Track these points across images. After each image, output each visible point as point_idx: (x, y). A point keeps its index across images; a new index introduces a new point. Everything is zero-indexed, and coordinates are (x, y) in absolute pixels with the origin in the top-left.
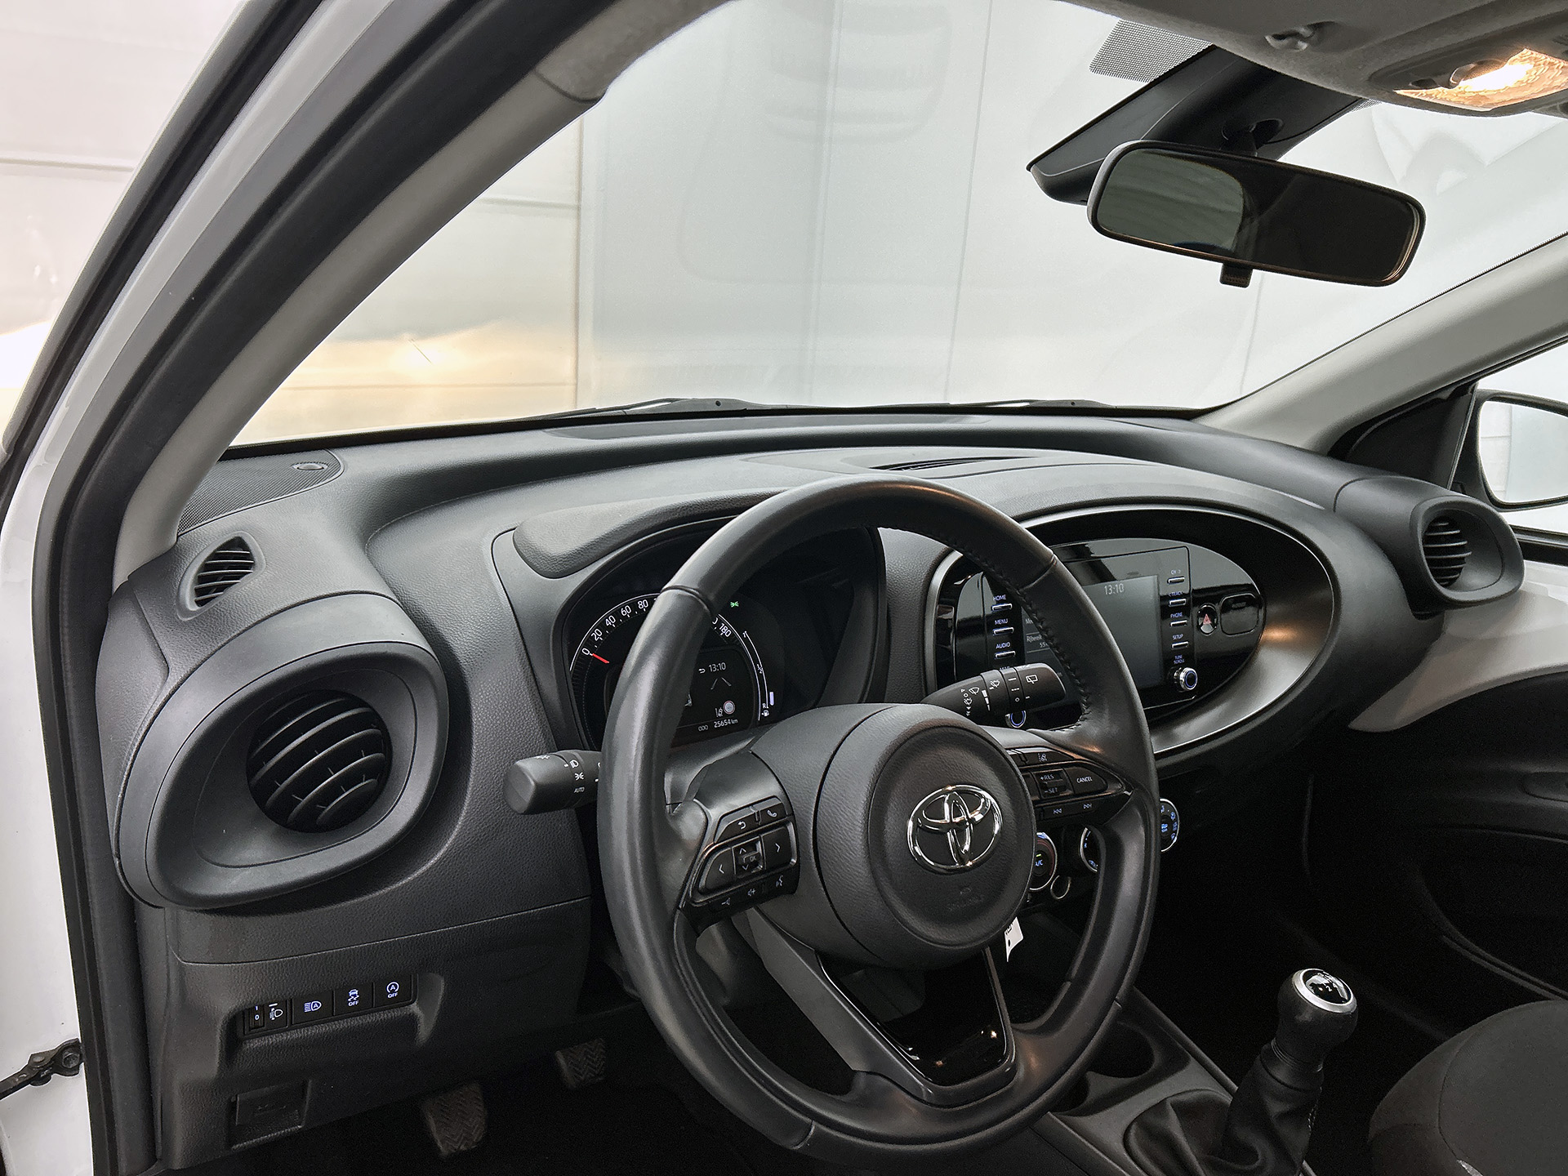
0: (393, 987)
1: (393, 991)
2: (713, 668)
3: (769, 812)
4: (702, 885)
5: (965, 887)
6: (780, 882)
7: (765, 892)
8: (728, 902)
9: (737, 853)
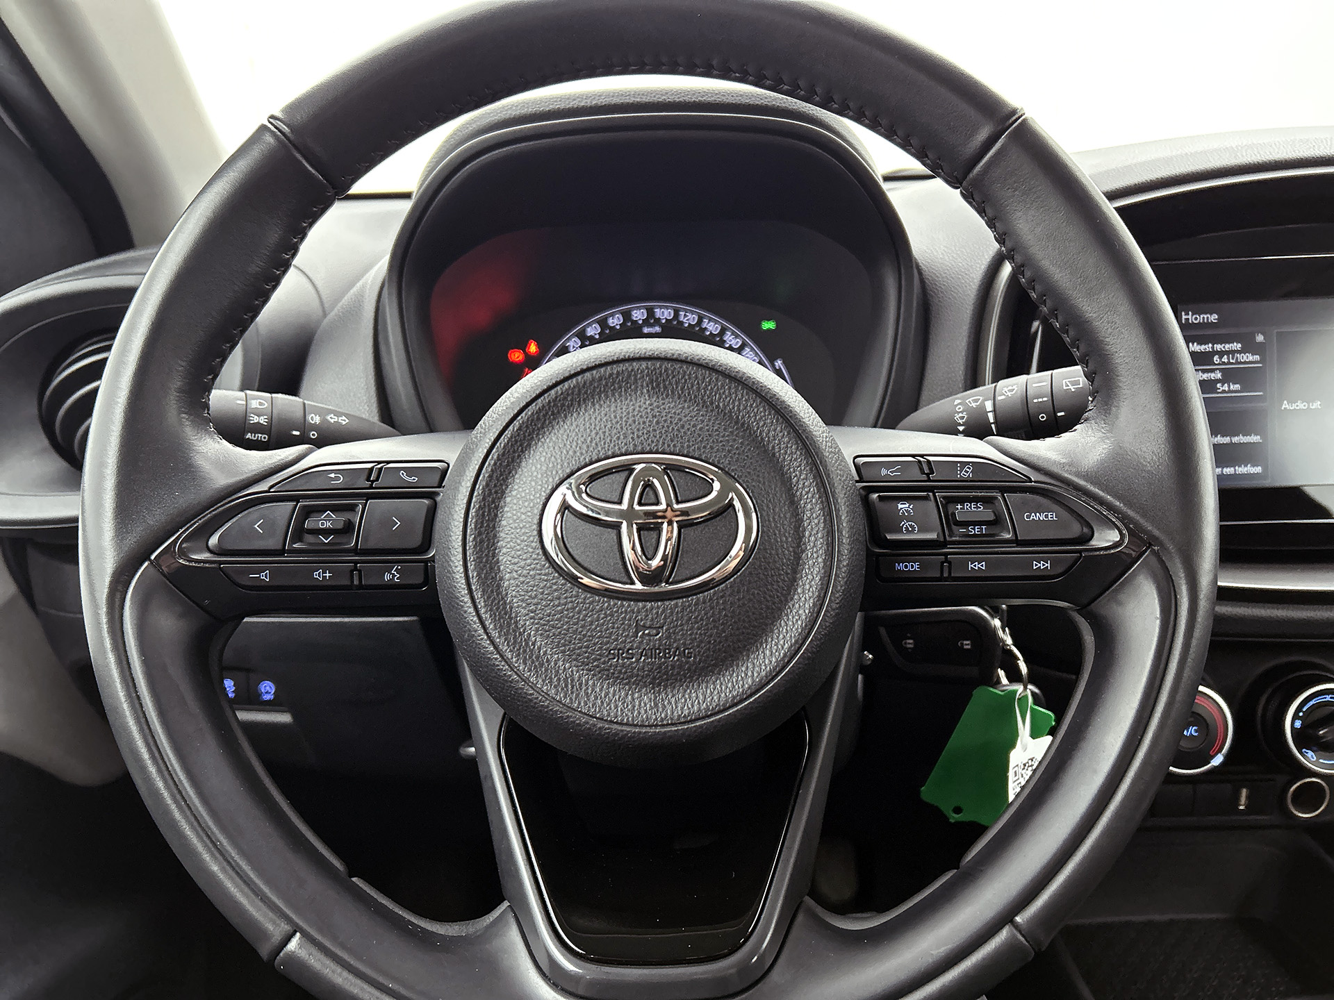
0: (268, 687)
1: (267, 691)
3: (403, 474)
4: (214, 540)
5: (650, 627)
6: (392, 576)
7: (356, 582)
8: (265, 576)
9: (308, 512)
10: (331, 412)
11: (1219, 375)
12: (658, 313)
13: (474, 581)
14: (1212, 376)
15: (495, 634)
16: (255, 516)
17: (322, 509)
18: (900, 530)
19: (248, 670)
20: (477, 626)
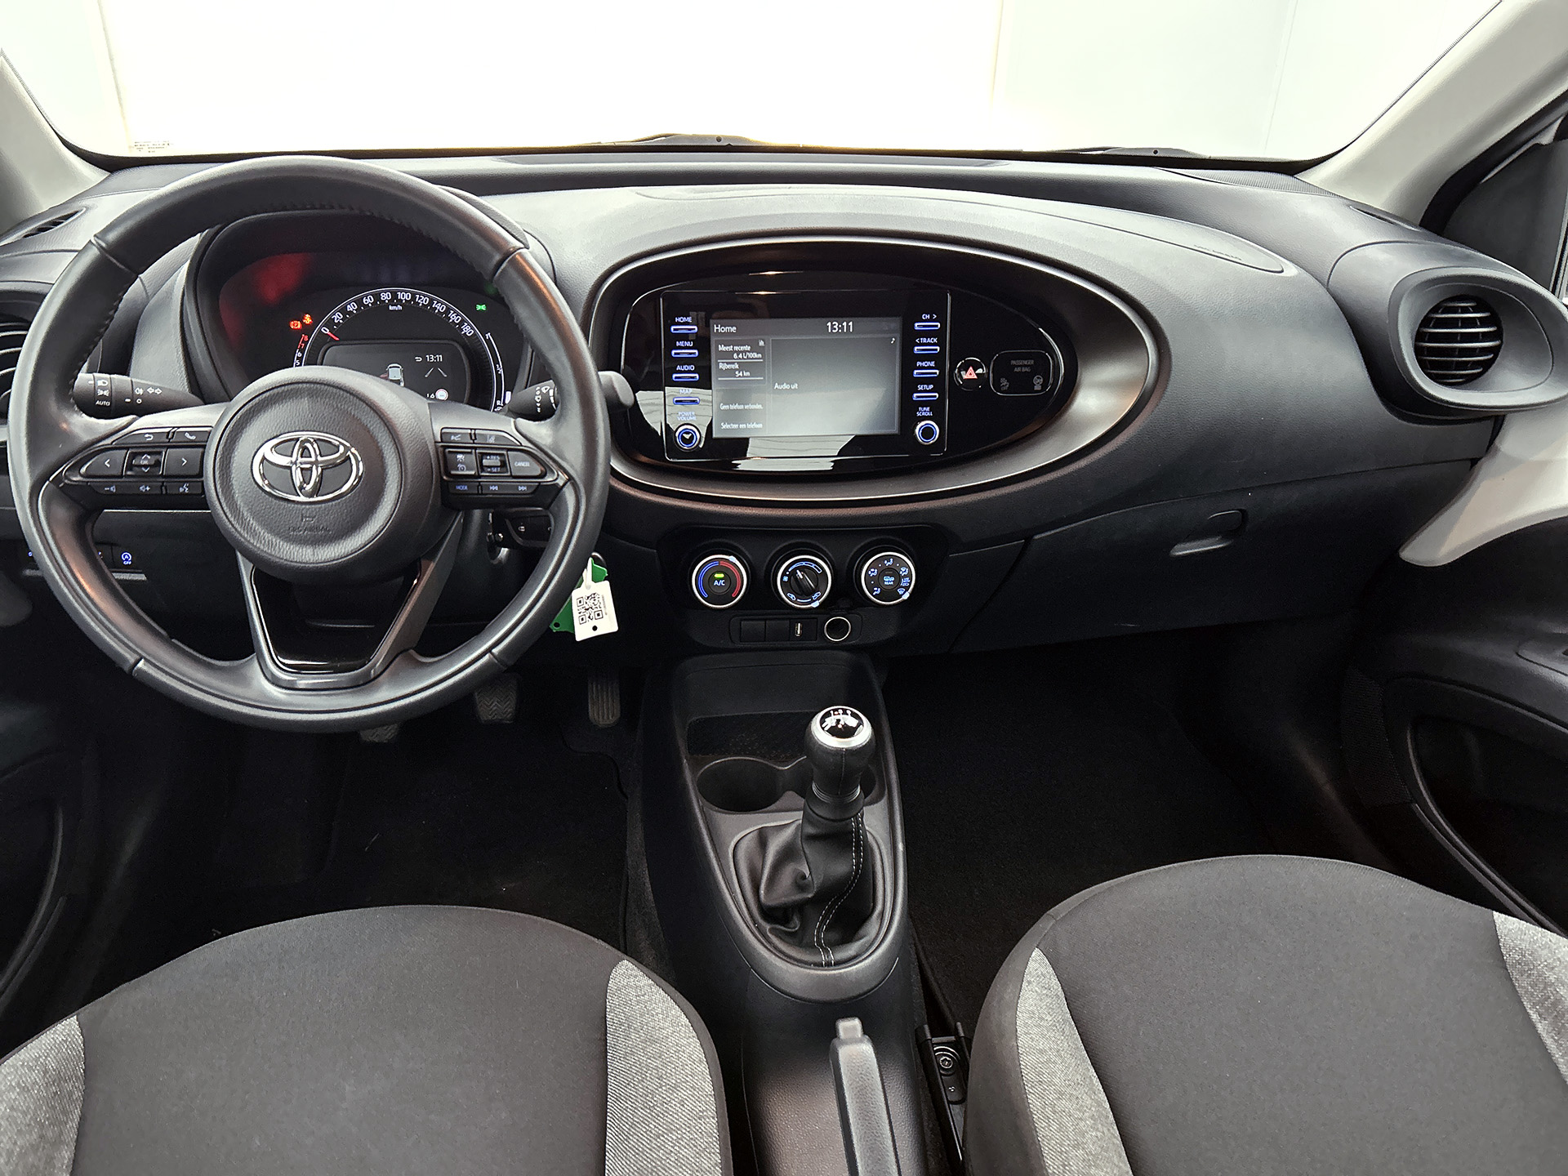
0: (126, 557)
1: (127, 560)
2: (431, 358)
3: (187, 435)
4: (83, 470)
5: (309, 517)
6: (184, 489)
7: (164, 492)
8: (113, 489)
9: (134, 456)
10: (149, 386)
11: (737, 367)
12: (400, 295)
13: (220, 494)
14: (733, 366)
15: (232, 519)
16: (105, 458)
17: (143, 454)
18: (457, 469)
19: (112, 545)
20: (223, 515)
